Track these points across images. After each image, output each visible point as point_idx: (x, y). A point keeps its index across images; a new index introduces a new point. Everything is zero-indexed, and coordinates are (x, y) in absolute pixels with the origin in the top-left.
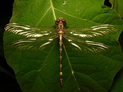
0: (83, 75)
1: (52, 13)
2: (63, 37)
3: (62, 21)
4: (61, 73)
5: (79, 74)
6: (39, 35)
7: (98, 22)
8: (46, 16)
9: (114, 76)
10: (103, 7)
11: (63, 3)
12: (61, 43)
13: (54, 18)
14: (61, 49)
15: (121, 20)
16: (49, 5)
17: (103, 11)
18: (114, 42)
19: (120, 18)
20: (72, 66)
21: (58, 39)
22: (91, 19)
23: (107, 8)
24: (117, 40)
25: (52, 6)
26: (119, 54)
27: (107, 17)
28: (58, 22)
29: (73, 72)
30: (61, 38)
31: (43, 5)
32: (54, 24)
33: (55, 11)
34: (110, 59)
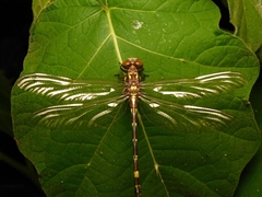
0: (179, 172)
1: (113, 48)
2: (138, 99)
3: (135, 65)
4: (137, 174)
5: (170, 169)
7: (208, 64)
8: (100, 54)
9: (240, 172)
10: (217, 34)
11: (136, 25)
12: (134, 111)
13: (116, 57)
14: (134, 124)
15: (254, 57)
16: (107, 30)
17: (218, 42)
18: (239, 103)
19: (252, 55)
20: (155, 154)
21: (128, 103)
22: (192, 59)
23: (226, 35)
24: (247, 98)
25: (113, 33)
26: (251, 126)
27: (226, 54)
29: (157, 167)
30: (133, 100)
31: (94, 30)
32: (117, 70)
33: (119, 42)
34: (232, 137)
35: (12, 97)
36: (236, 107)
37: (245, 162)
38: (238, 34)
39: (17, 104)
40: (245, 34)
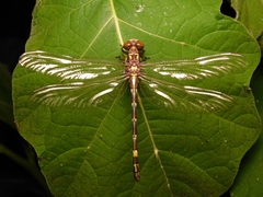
0: (178, 157)
1: (114, 30)
3: (136, 46)
4: (135, 153)
5: (170, 154)
6: (89, 76)
7: (209, 48)
8: (102, 36)
9: (240, 159)
10: (219, 18)
11: (138, 8)
12: (134, 91)
13: (117, 39)
14: (134, 104)
15: (255, 43)
16: (109, 13)
17: (219, 26)
18: (240, 89)
19: (253, 40)
20: (155, 138)
21: (128, 84)
22: (193, 43)
23: (227, 19)
24: (247, 84)
25: (114, 16)
26: (251, 113)
27: (227, 38)
28: (127, 48)
29: (156, 151)
31: (96, 13)
32: (119, 53)
33: (121, 25)
34: (232, 123)
35: (14, 80)
36: (237, 93)
37: (245, 149)
38: (239, 19)
39: (18, 87)
40: (247, 19)
